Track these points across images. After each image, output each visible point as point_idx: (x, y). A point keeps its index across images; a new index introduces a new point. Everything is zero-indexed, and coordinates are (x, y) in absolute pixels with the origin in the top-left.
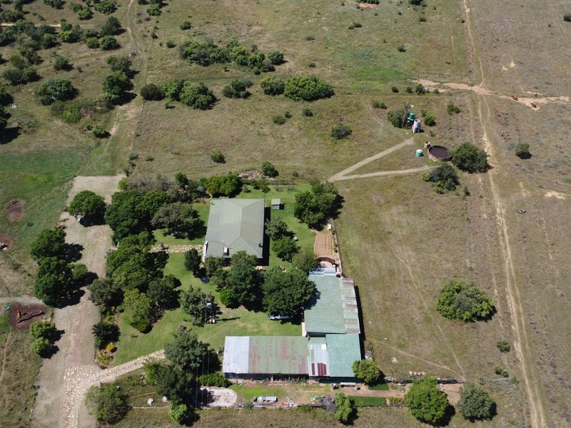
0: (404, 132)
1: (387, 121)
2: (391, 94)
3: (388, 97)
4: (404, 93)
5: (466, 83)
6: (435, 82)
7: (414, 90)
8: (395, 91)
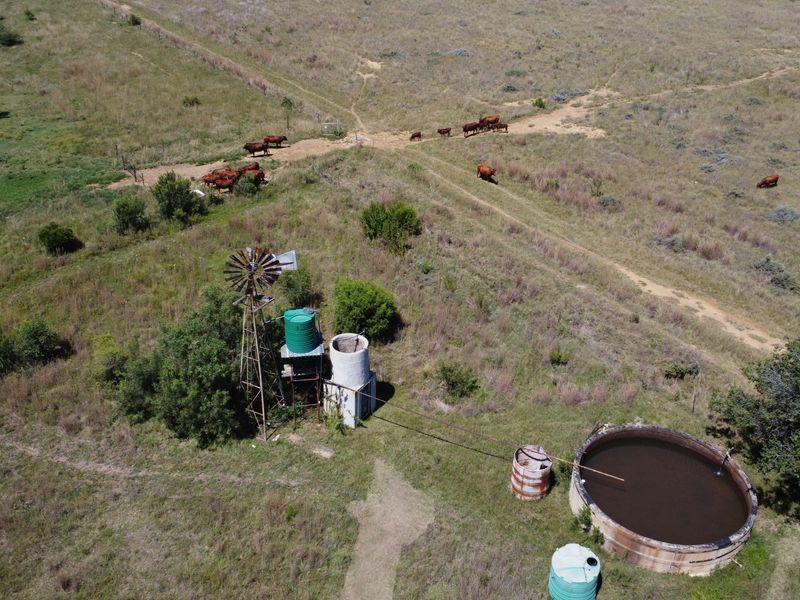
0: (298, 456)
1: (123, 427)
2: (48, 267)
3: (38, 286)
4: (115, 237)
5: (314, 135)
6: (201, 163)
7: (152, 210)
8: (63, 243)
